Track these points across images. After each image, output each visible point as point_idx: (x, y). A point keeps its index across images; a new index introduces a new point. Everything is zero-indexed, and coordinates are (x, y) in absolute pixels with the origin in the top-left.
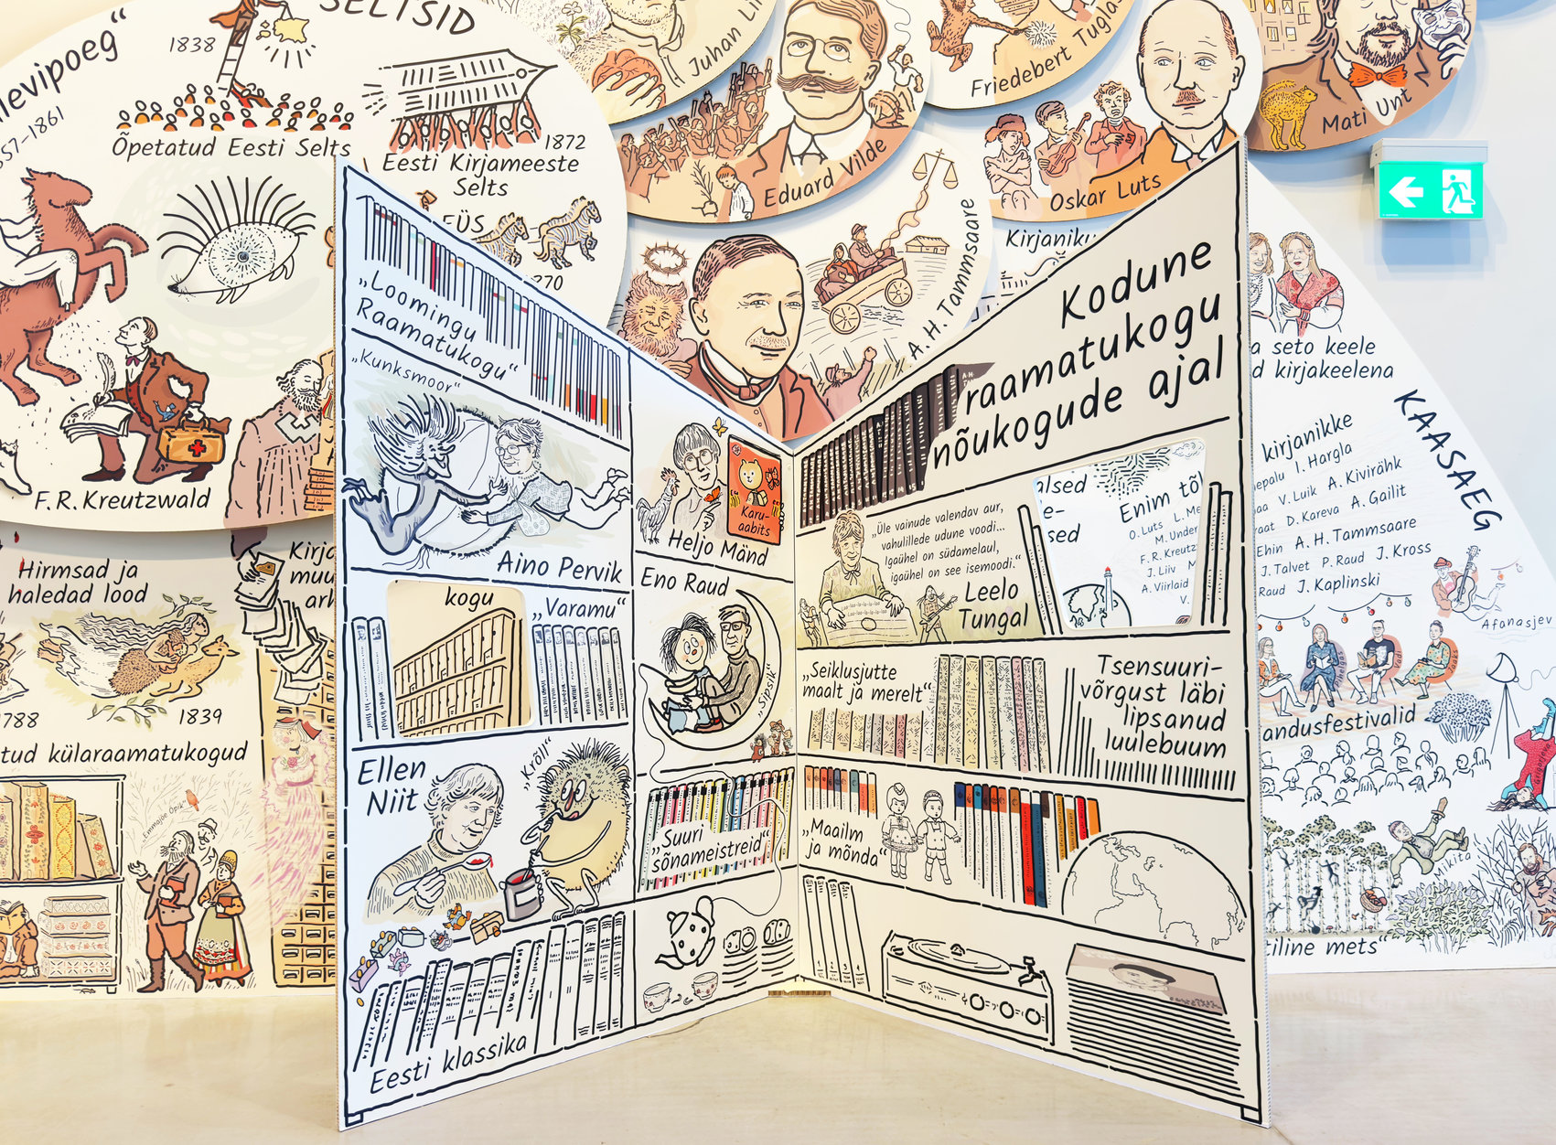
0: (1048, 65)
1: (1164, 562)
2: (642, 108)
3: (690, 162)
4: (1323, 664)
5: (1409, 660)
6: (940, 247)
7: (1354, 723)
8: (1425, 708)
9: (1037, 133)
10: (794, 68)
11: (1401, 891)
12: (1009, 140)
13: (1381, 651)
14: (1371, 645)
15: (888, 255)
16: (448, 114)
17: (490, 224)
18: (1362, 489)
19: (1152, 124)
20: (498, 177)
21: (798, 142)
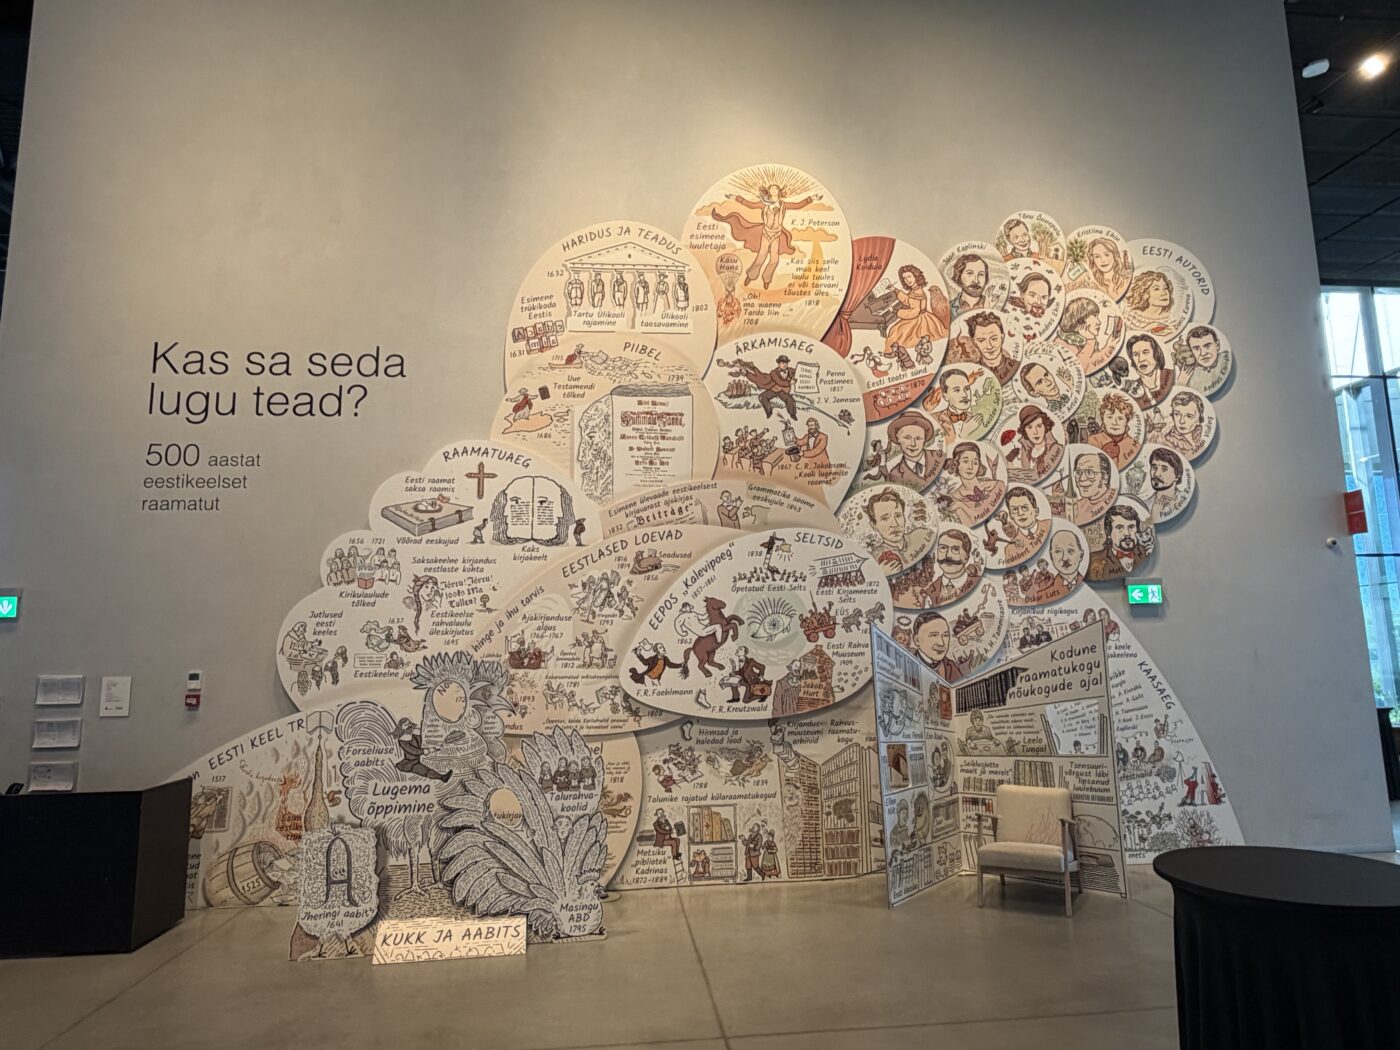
0: (1022, 554)
1: (1068, 722)
2: (895, 571)
3: (911, 588)
4: (1121, 756)
5: (1148, 755)
6: (992, 616)
7: (1132, 777)
8: (1155, 770)
9: (1019, 577)
10: (942, 557)
11: (1152, 835)
12: (1011, 579)
13: (1139, 752)
14: (1136, 750)
15: (976, 619)
16: (836, 575)
17: (851, 612)
18: (1130, 695)
19: (1055, 573)
20: (852, 596)
21: (945, 581)
